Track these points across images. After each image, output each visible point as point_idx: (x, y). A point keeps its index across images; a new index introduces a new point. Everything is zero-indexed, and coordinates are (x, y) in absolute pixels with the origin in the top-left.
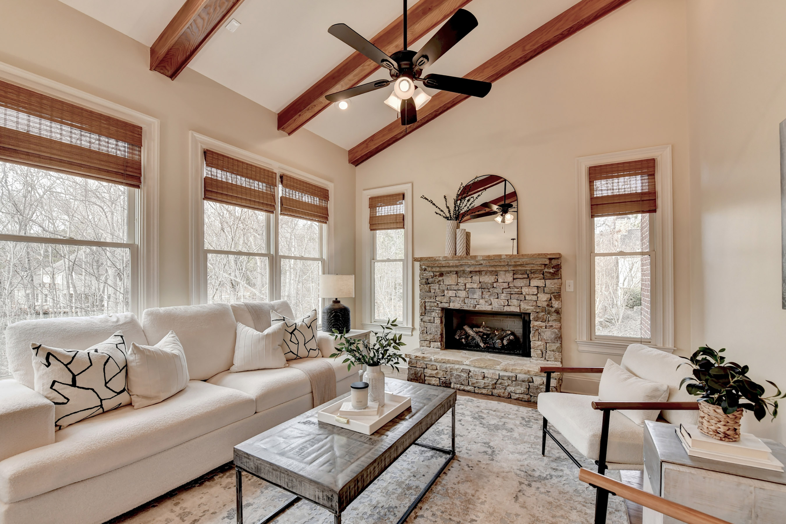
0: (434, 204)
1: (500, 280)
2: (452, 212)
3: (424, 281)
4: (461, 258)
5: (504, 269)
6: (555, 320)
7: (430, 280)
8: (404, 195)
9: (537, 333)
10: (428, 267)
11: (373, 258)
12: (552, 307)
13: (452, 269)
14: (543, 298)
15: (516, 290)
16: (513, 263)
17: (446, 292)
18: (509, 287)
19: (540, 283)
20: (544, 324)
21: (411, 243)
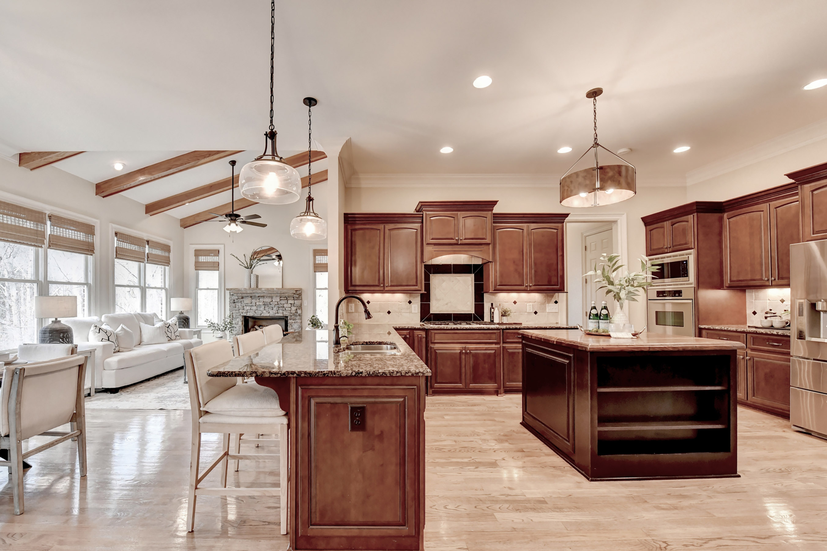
0: (238, 259)
1: (274, 301)
2: (249, 265)
3: (232, 301)
4: (253, 289)
5: (275, 295)
6: (298, 319)
7: (236, 301)
8: (219, 251)
9: (291, 326)
10: (235, 293)
11: (197, 287)
12: (297, 313)
13: (249, 295)
14: (294, 308)
15: (281, 305)
16: (280, 292)
17: (245, 307)
18: (278, 304)
19: (292, 302)
20: (294, 321)
21: (223, 280)
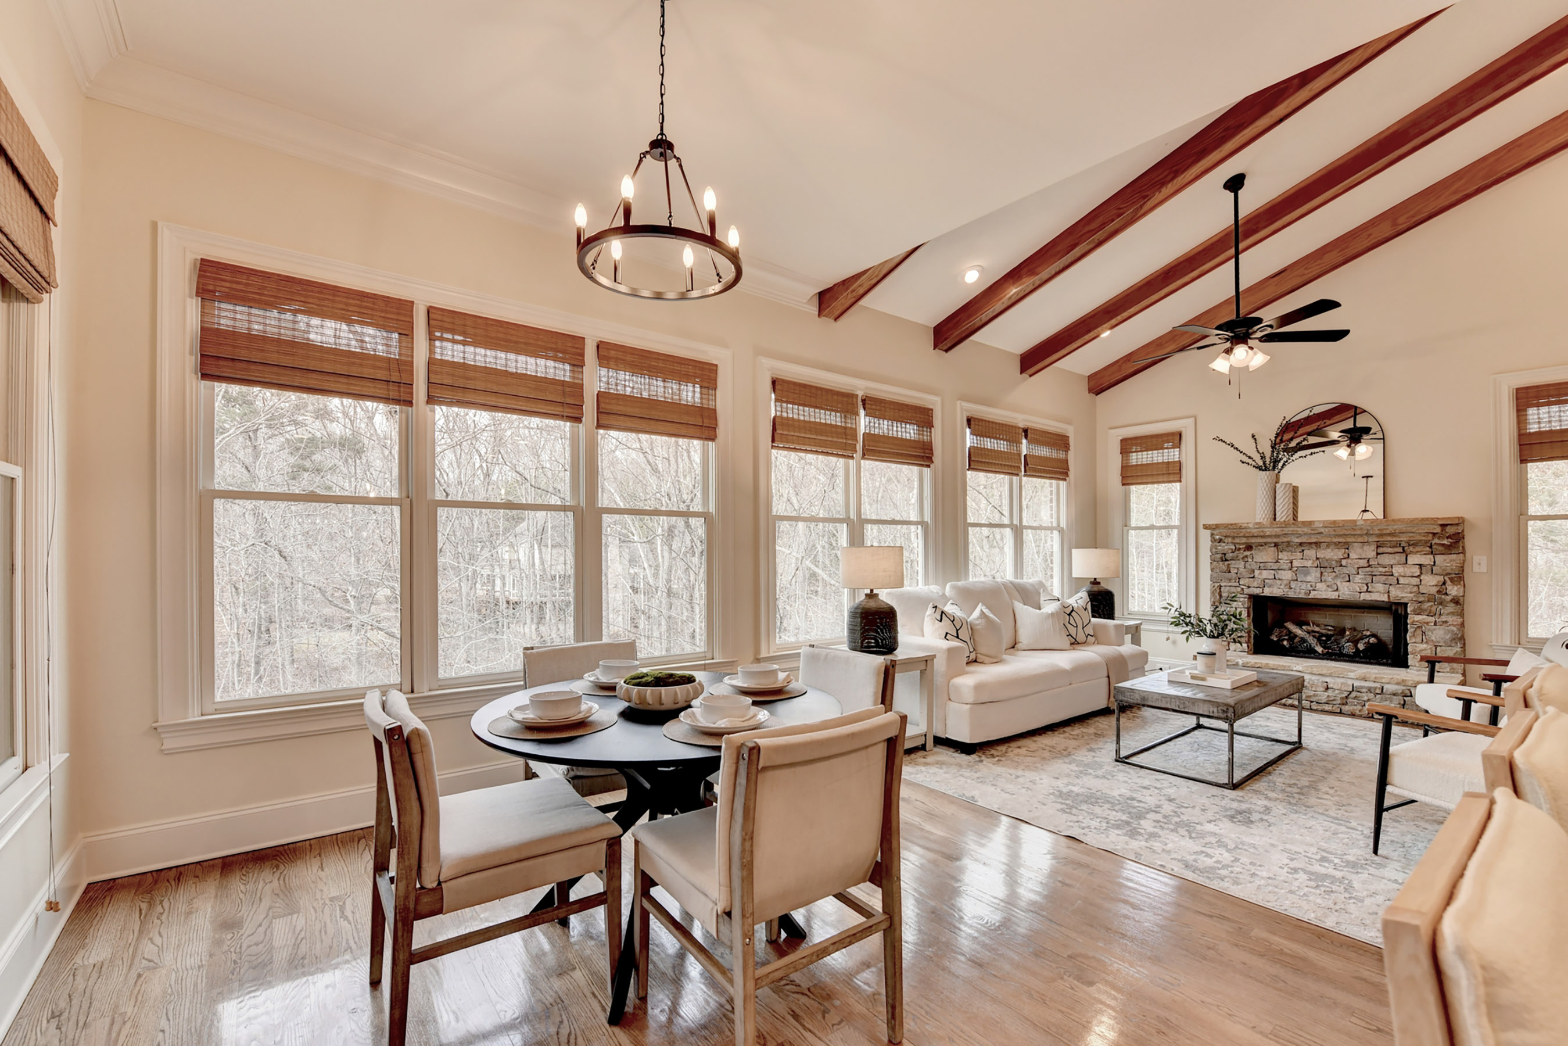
0: (1237, 449)
1: (1353, 555)
2: (1268, 460)
3: (1219, 556)
4: (1286, 524)
5: (1360, 540)
6: (1452, 613)
7: (1229, 556)
8: (1180, 435)
9: (1419, 632)
10: (1226, 537)
11: (1126, 524)
12: (1446, 594)
13: (1269, 540)
14: (1430, 582)
15: (1381, 569)
16: (1377, 532)
17: (1257, 572)
18: (1369, 566)
19: (1427, 560)
20: (1432, 619)
21: (1194, 502)
